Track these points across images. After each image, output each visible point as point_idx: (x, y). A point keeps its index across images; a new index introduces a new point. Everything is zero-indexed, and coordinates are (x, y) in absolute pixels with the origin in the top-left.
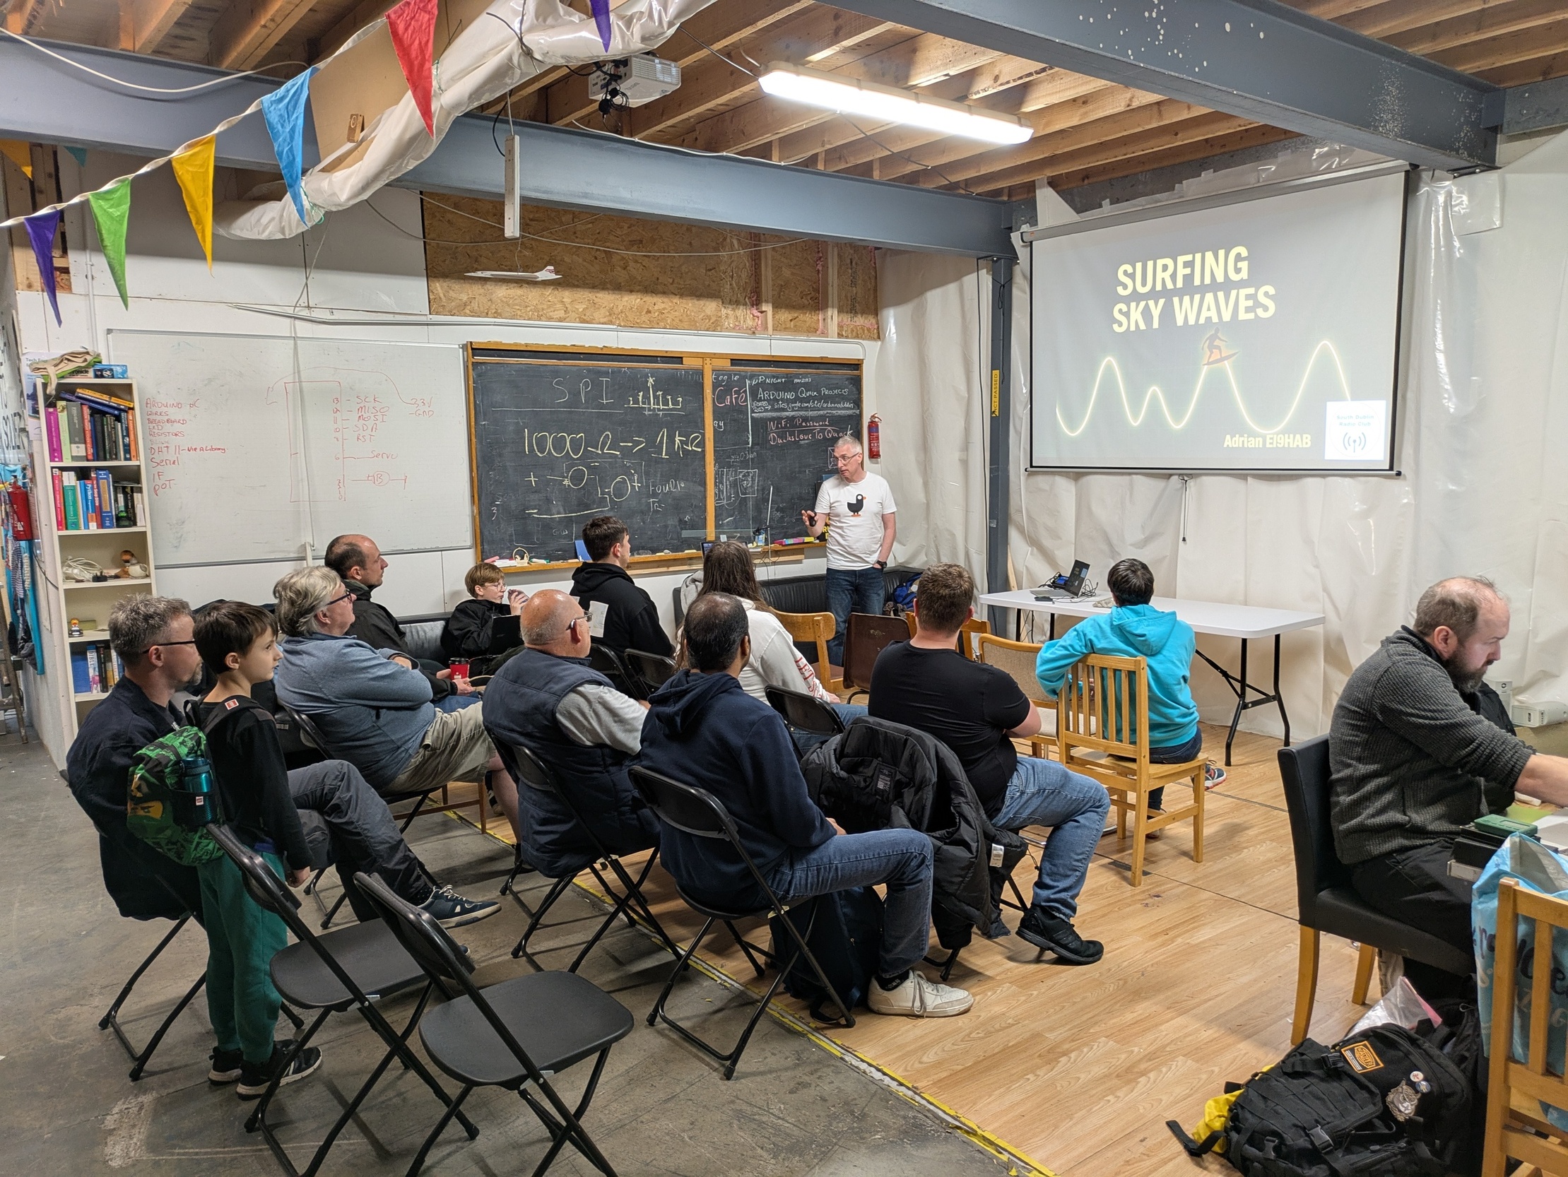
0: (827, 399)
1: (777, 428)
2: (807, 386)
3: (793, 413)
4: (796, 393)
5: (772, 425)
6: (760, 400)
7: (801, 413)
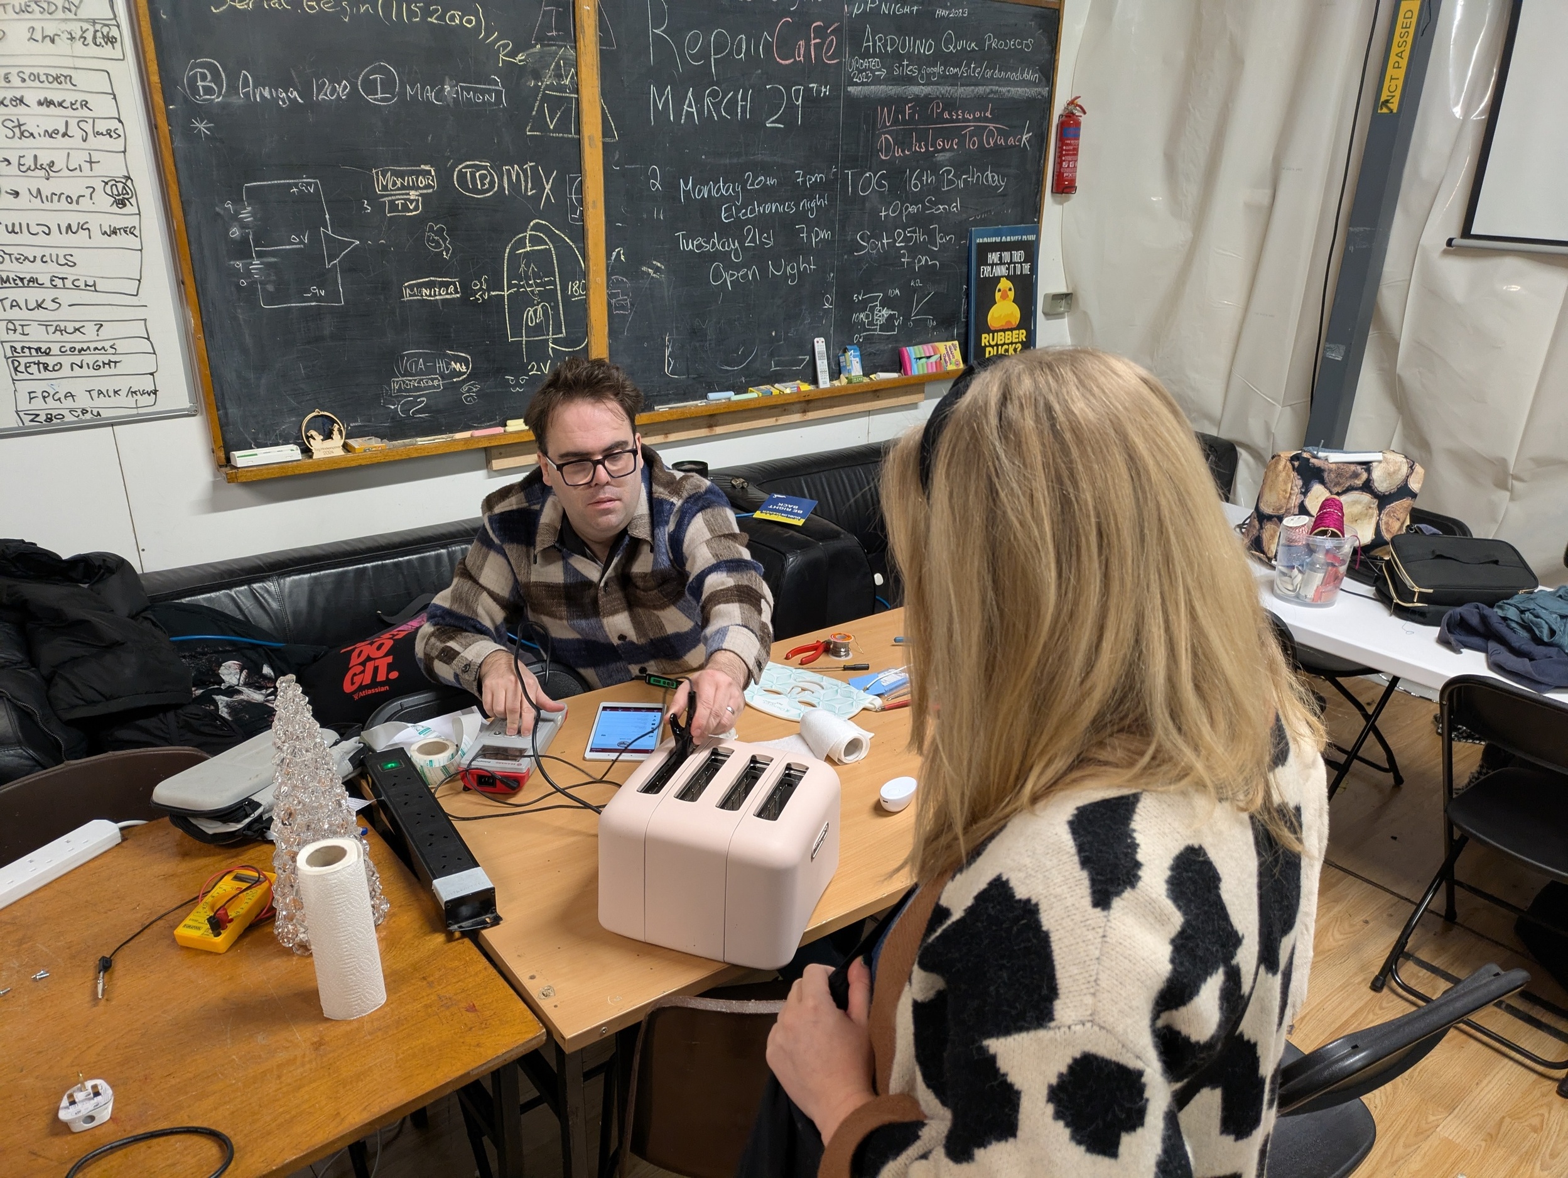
0: (992, 58)
1: (895, 122)
2: (961, 28)
3: (927, 90)
4: (938, 44)
5: (885, 115)
6: (866, 55)
7: (945, 90)
